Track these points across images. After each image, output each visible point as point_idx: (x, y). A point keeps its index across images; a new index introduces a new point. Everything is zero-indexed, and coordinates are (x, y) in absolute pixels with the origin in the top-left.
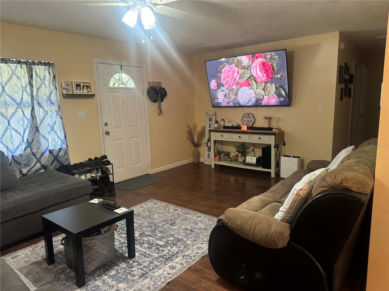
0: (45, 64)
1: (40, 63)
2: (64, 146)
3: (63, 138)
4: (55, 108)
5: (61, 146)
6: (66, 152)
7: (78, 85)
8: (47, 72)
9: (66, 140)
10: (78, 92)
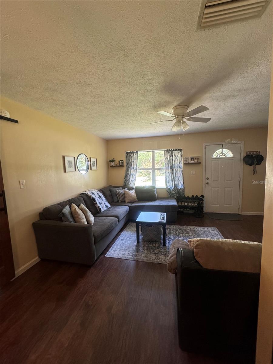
0: (178, 150)
1: (176, 150)
2: (183, 187)
3: (182, 184)
4: (181, 170)
5: (181, 187)
6: (183, 190)
7: (192, 158)
8: (179, 153)
9: (184, 185)
10: (192, 162)
